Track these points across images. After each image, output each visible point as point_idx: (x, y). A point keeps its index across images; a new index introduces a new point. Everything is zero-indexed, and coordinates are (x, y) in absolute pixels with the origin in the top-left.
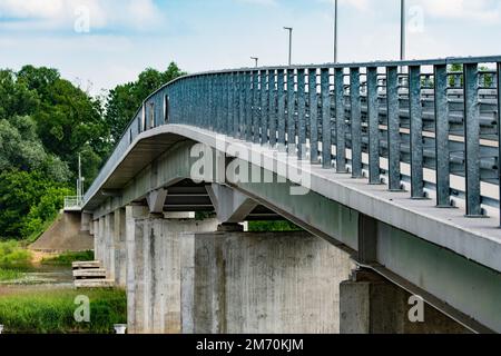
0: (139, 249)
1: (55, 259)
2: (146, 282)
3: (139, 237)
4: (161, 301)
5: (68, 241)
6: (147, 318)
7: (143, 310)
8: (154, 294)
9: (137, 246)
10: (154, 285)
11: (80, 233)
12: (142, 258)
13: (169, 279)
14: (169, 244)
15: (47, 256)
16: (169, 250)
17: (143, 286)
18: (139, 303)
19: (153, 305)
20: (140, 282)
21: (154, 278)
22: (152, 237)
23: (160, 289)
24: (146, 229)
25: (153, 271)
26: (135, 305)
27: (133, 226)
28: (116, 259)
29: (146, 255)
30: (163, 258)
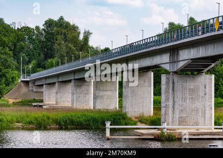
0: (168, 88)
1: (19, 102)
2: (170, 103)
3: (168, 83)
4: (177, 112)
5: (24, 94)
6: (170, 119)
7: (169, 116)
8: (174, 108)
9: (166, 87)
10: (174, 105)
11: (29, 91)
12: (169, 92)
13: (181, 102)
14: (181, 86)
15: (15, 101)
16: (181, 88)
17: (169, 105)
18: (167, 112)
19: (173, 113)
20: (168, 103)
21: (174, 101)
22: (173, 83)
23: (176, 106)
24: (171, 79)
25: (174, 98)
26: (165, 113)
27: (165, 78)
28: (94, 98)
29: (171, 91)
30: (178, 93)
